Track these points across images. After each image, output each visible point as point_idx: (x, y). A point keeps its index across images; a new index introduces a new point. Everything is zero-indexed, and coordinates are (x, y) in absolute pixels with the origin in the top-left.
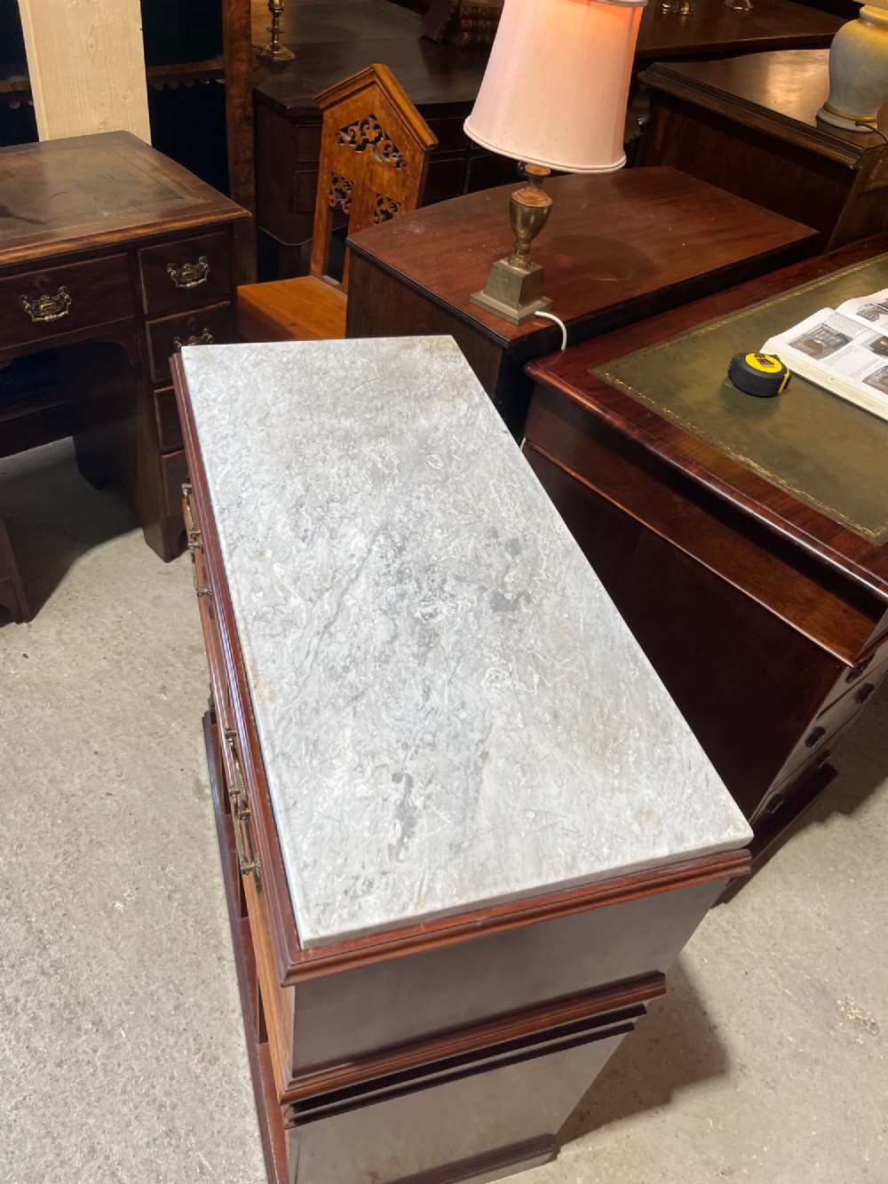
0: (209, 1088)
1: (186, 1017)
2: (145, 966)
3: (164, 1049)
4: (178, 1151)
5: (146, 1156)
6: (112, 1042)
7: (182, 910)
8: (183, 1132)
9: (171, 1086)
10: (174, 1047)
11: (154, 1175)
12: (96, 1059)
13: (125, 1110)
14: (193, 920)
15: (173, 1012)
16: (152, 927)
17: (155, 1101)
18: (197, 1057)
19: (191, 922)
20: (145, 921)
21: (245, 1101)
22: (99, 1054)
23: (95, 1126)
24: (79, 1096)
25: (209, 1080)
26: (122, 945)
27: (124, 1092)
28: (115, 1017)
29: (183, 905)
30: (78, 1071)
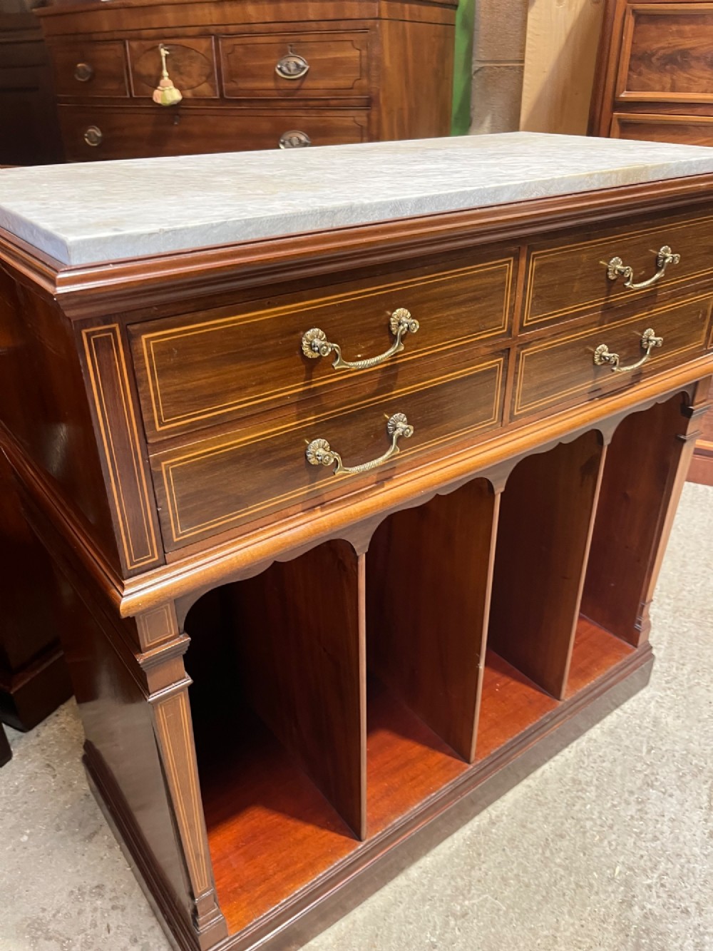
0: (597, 774)
1: (562, 824)
2: (547, 893)
3: (602, 826)
4: (655, 772)
5: (678, 792)
6: (631, 876)
7: (469, 891)
8: (641, 776)
9: (620, 803)
10: (592, 819)
11: (683, 779)
12: (654, 881)
13: (665, 828)
14: (473, 873)
15: (568, 838)
16: (506, 913)
17: (639, 810)
18: (584, 796)
19: (476, 874)
20: (504, 926)
21: (584, 744)
22: (649, 881)
23: (697, 845)
24: (691, 874)
25: (592, 777)
26: (546, 933)
27: (655, 838)
28: (610, 889)
29: (463, 895)
30: (676, 890)
